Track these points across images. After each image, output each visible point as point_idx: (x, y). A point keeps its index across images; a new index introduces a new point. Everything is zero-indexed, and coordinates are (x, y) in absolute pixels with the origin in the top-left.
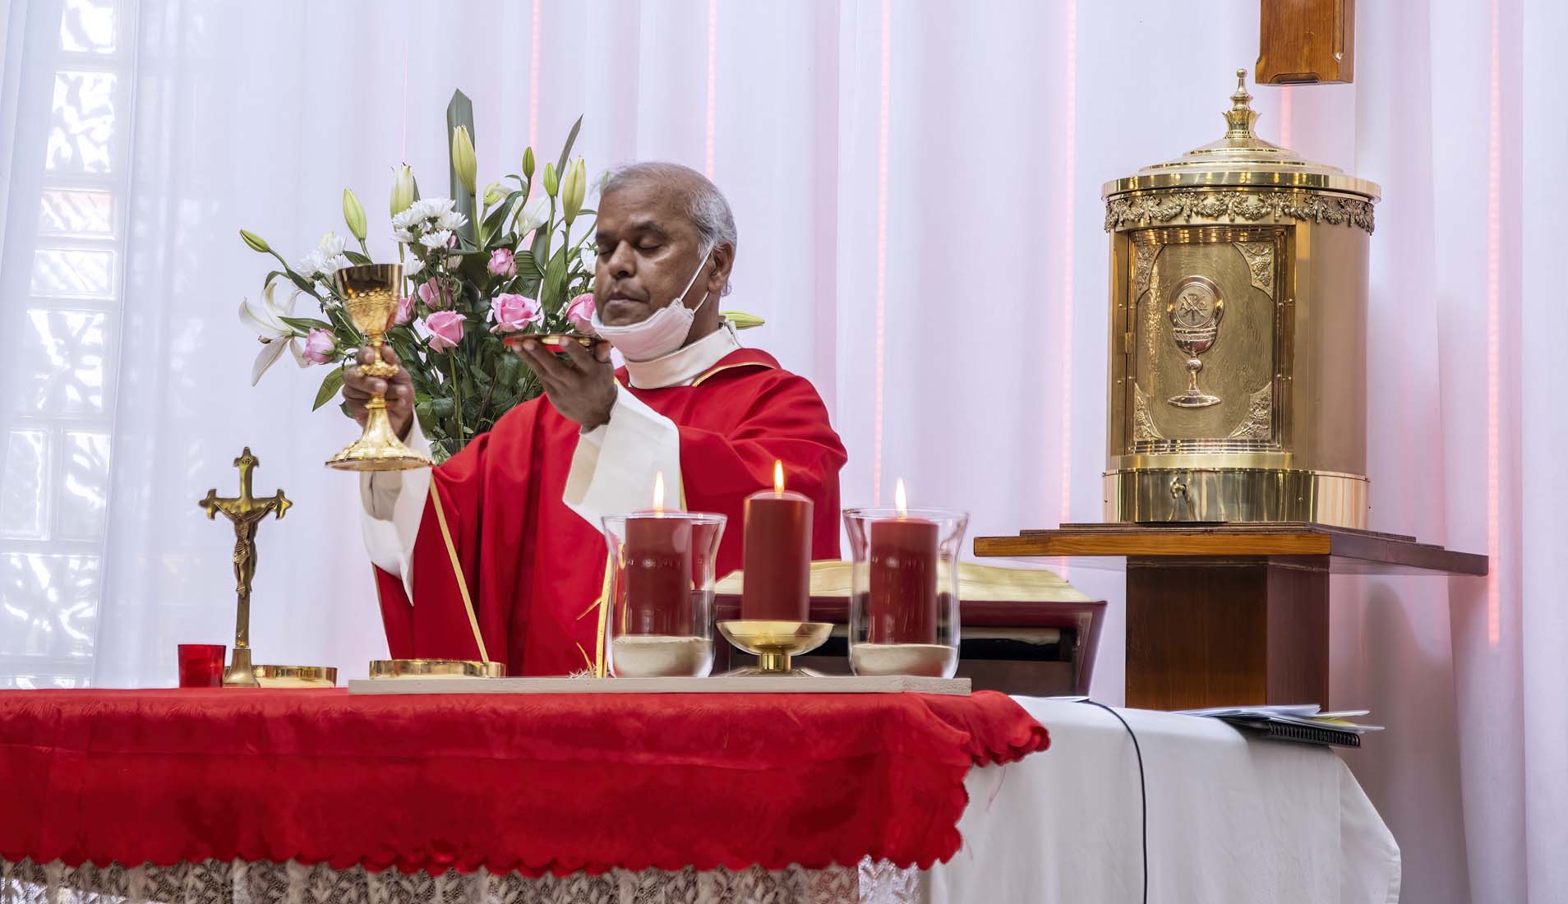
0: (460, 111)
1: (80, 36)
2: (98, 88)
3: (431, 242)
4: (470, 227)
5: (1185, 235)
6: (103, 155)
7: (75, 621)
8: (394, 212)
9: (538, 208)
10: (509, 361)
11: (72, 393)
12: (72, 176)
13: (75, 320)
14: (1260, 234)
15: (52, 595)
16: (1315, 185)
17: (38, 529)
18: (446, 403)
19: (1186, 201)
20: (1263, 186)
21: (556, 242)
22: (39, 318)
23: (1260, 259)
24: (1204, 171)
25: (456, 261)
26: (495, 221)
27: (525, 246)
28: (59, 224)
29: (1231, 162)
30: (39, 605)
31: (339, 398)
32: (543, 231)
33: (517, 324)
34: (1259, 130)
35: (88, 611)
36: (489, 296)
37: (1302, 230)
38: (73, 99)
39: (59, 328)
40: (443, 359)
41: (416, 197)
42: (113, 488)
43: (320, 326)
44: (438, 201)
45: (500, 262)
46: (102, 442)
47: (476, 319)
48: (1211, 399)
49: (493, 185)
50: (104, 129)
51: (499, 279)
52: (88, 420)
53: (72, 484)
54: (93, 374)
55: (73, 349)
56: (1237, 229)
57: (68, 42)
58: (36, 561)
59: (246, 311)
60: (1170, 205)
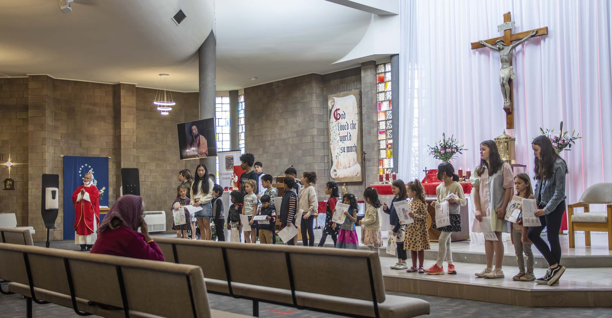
0: (444, 134)
1: (415, 125)
2: (416, 129)
3: (441, 145)
4: (445, 144)
5: (500, 143)
6: (417, 135)
7: (417, 173)
8: (439, 143)
9: (450, 141)
10: (448, 154)
11: (416, 154)
12: (415, 137)
13: (416, 148)
14: (506, 142)
15: (415, 171)
16: (510, 138)
17: (414, 166)
18: (443, 157)
19: (500, 140)
20: (506, 138)
21: (452, 144)
22: (413, 149)
23: (506, 144)
24: (501, 137)
25: (444, 146)
26: (447, 143)
27: (449, 145)
28: (414, 141)
29: (503, 136)
30: (414, 172)
31: (435, 157)
32: (451, 143)
33: (449, 151)
34: (506, 133)
35: (418, 172)
36: (447, 149)
37: (509, 142)
38: (414, 130)
39: (414, 149)
40: (443, 154)
41: (441, 141)
42: (419, 162)
43: (433, 152)
44: (442, 142)
45: (447, 146)
46: (418, 158)
47: (446, 151)
48: (502, 155)
49: (447, 139)
50: (417, 133)
51: (447, 148)
52: (417, 157)
53: (416, 162)
54: (417, 153)
55: (416, 151)
56: (504, 142)
57: (414, 126)
58: (413, 168)
59: (428, 151)
60: (498, 140)
